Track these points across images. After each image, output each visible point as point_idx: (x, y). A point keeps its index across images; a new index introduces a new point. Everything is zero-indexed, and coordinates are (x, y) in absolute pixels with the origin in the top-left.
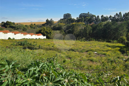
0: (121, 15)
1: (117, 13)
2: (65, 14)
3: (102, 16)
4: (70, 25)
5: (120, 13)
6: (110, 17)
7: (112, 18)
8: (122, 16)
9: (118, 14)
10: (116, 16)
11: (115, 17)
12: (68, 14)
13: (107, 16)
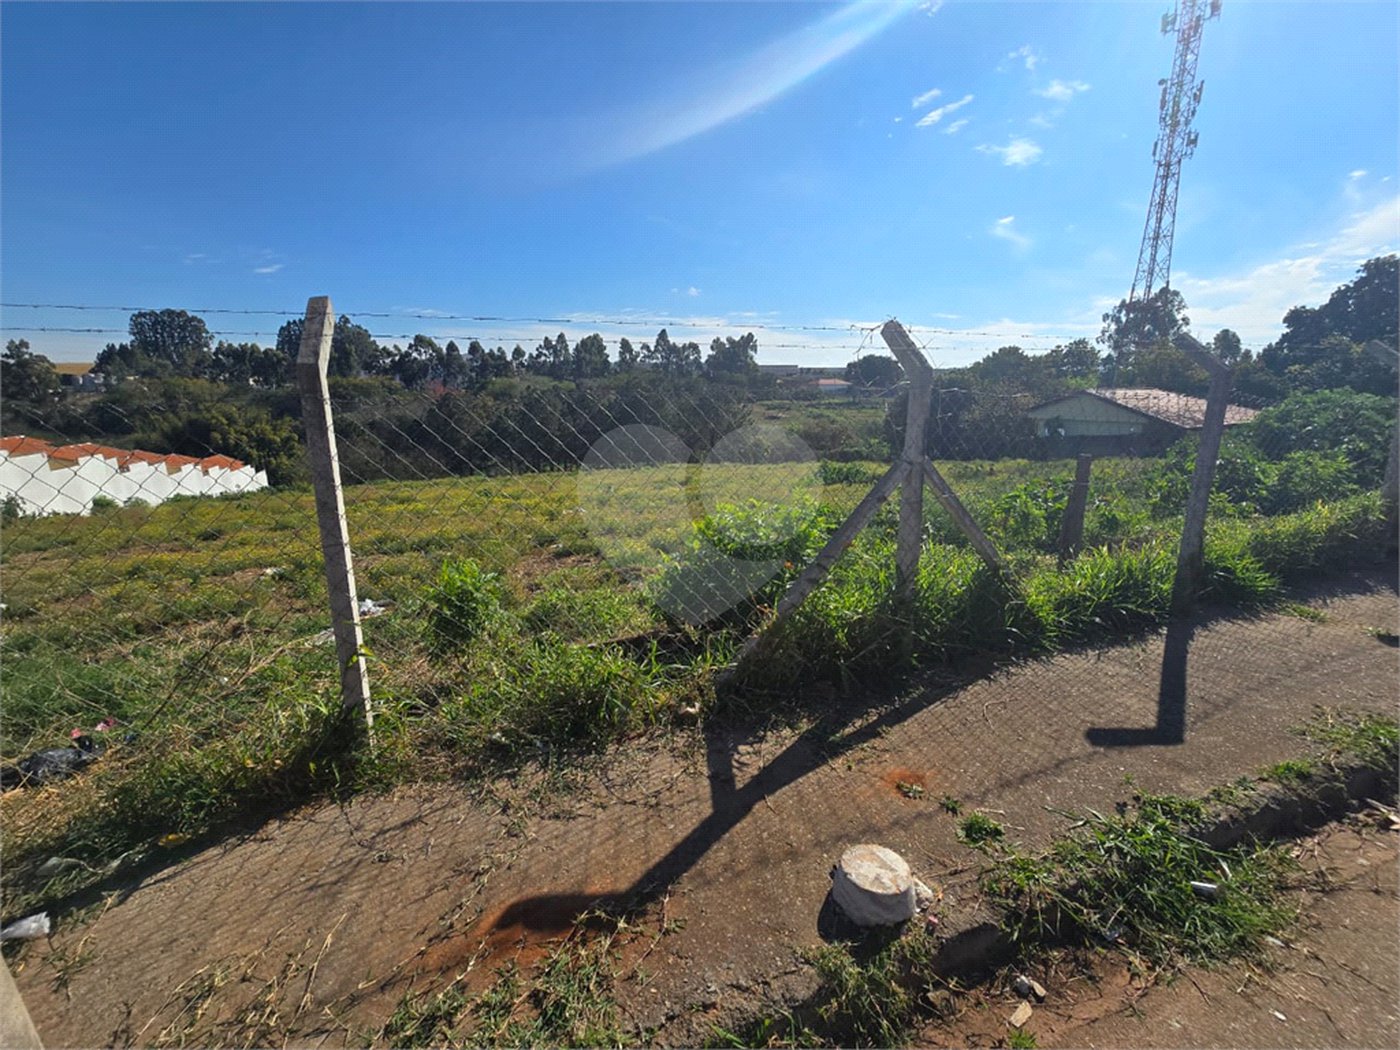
0: (567, 350)
1: (546, 338)
2: (141, 315)
3: (474, 348)
4: (280, 392)
5: (561, 337)
6: (518, 352)
7: (526, 357)
8: (571, 351)
9: (554, 339)
10: (545, 351)
11: (539, 356)
12: (170, 313)
13: (500, 349)
